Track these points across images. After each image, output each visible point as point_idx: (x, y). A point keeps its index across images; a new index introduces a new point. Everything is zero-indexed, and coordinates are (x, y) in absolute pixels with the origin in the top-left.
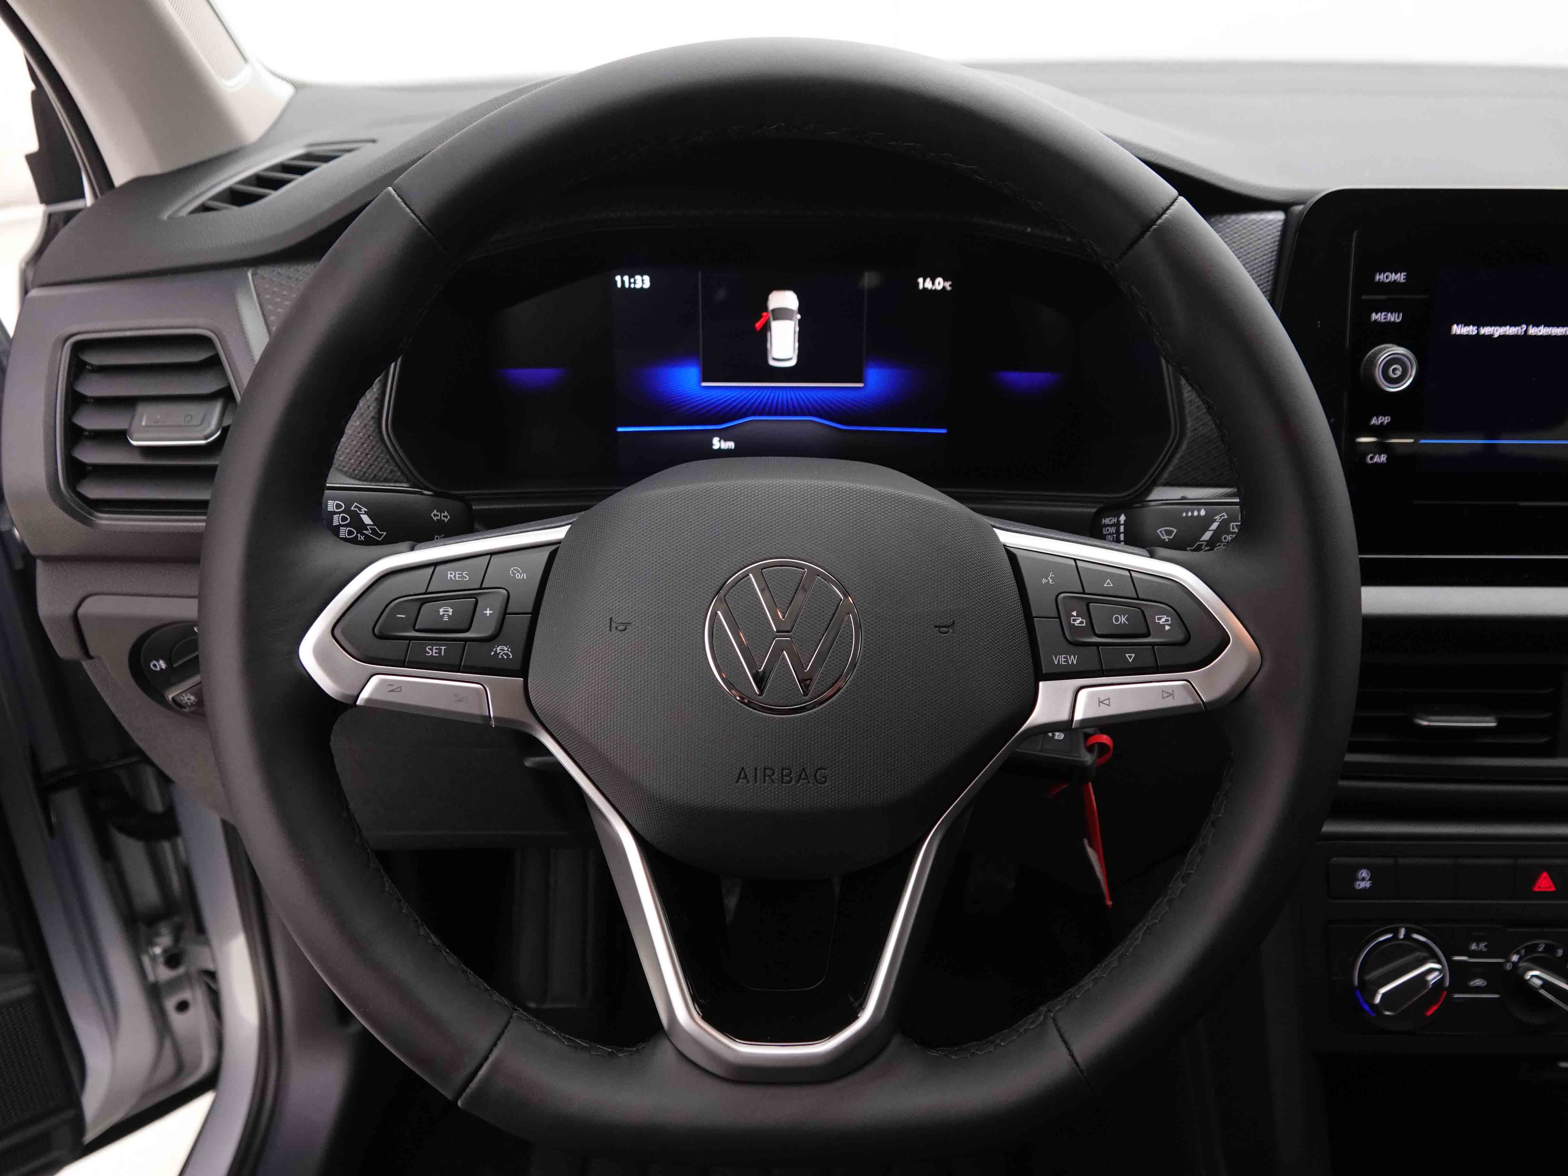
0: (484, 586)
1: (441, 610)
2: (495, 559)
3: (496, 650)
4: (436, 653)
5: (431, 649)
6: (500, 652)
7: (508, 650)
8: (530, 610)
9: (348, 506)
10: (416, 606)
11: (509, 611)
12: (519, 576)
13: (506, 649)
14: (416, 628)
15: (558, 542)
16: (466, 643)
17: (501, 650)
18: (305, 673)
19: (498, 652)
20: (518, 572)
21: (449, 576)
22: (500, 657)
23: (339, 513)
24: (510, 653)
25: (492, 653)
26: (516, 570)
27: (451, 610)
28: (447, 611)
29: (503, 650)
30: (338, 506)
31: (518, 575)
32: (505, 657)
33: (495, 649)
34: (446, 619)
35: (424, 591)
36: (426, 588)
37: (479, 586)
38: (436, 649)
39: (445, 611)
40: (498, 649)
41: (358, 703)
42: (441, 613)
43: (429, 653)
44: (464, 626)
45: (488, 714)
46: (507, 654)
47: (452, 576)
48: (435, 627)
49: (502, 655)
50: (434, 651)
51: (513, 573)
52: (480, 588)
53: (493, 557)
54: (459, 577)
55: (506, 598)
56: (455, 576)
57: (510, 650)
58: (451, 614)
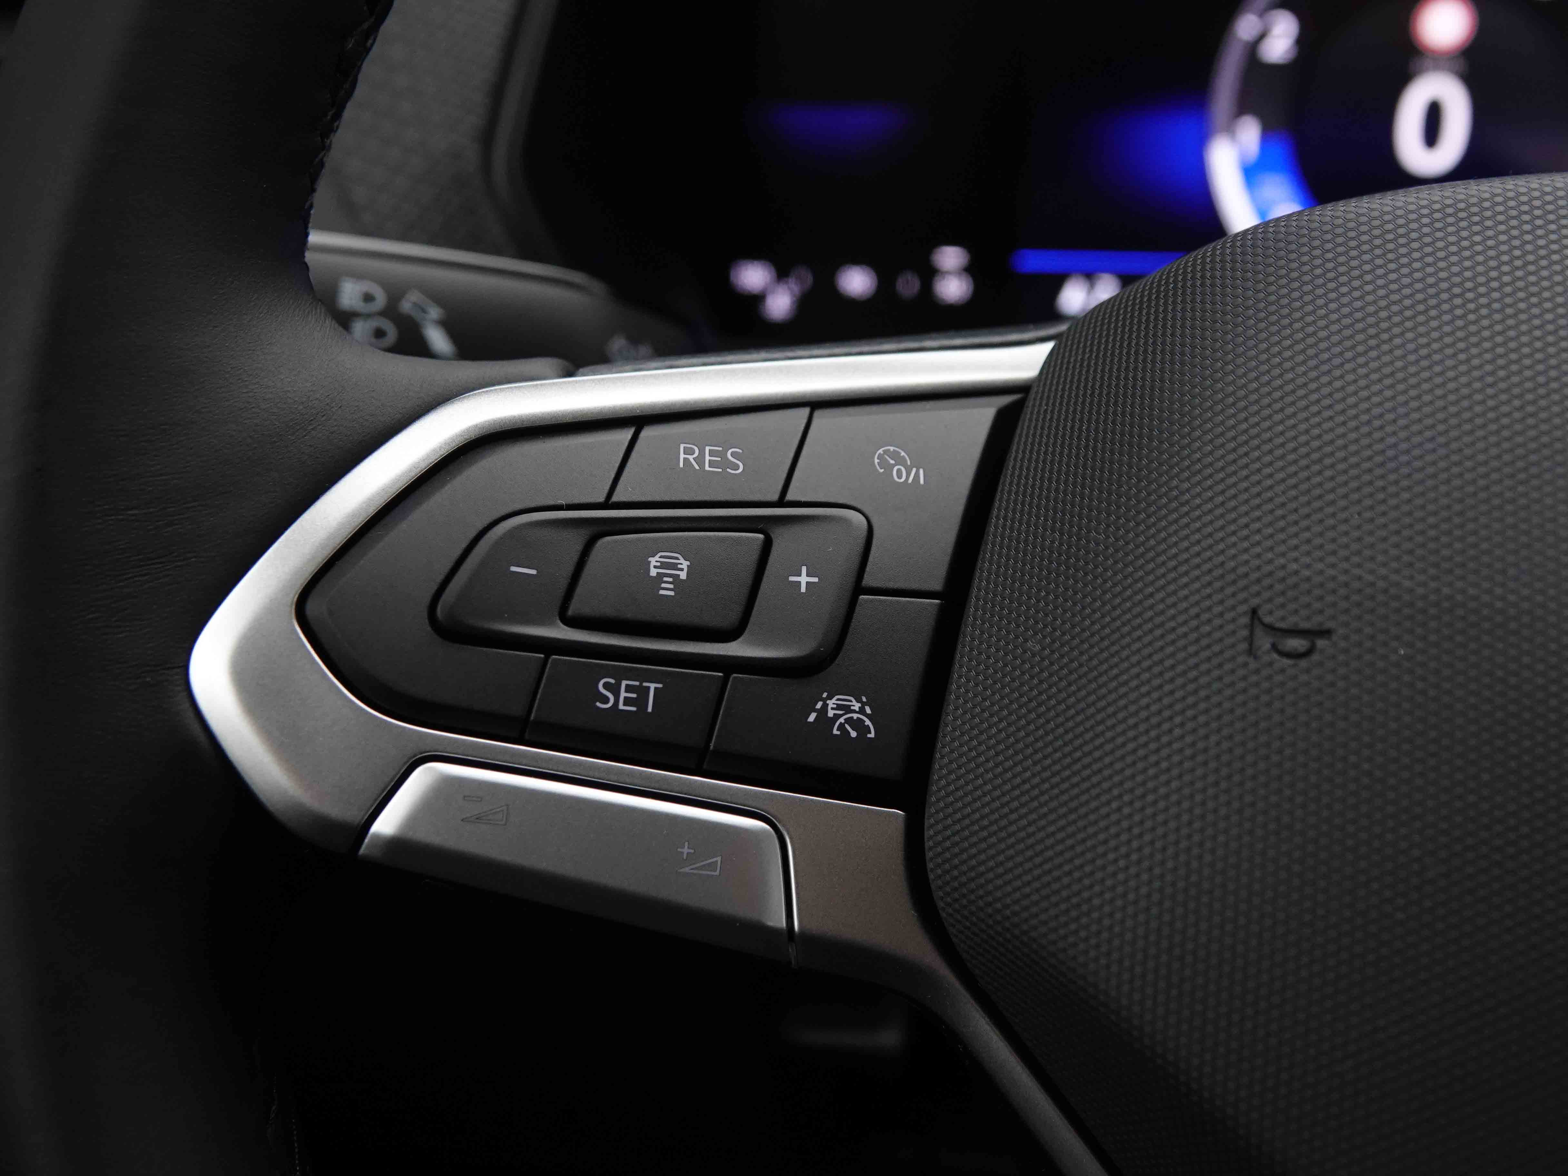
0: (790, 497)
1: (654, 561)
2: (823, 420)
3: (825, 706)
4: (627, 701)
5: (615, 691)
6: (837, 717)
7: (862, 711)
8: (937, 585)
9: (395, 296)
10: (574, 541)
11: (869, 580)
12: (901, 475)
13: (856, 706)
14: (570, 613)
15: (1022, 389)
16: (726, 680)
17: (839, 707)
18: (202, 738)
19: (831, 713)
20: (900, 461)
21: (682, 456)
22: (835, 732)
23: (368, 316)
24: (868, 722)
25: (812, 718)
26: (895, 455)
27: (685, 564)
28: (674, 567)
29: (848, 709)
30: (368, 298)
31: (899, 471)
32: (854, 734)
33: (819, 705)
34: (667, 591)
35: (601, 499)
36: (607, 488)
37: (774, 497)
38: (629, 689)
39: (663, 565)
40: (831, 703)
41: (363, 850)
42: (653, 572)
43: (606, 700)
44: (729, 617)
45: (783, 924)
46: (857, 724)
47: (691, 458)
48: (630, 613)
49: (841, 727)
50: (623, 694)
51: (883, 463)
52: (781, 502)
53: (818, 414)
54: (711, 464)
55: (861, 541)
56: (700, 460)
57: (868, 710)
58: (683, 575)
